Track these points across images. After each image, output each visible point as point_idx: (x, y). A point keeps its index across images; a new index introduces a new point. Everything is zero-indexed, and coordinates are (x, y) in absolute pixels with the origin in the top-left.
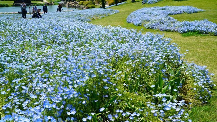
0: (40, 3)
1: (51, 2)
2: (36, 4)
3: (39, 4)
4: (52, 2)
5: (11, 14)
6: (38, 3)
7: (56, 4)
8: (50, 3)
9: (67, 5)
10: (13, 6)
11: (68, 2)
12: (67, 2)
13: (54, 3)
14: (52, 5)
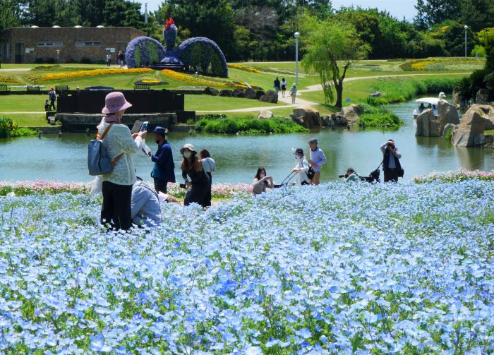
0: (249, 116)
1: (339, 105)
2: (215, 123)
3: (241, 123)
4: (346, 109)
5: (21, 192)
6: (238, 117)
7: (376, 118)
8: (326, 114)
9: (462, 130)
10: (44, 133)
11: (474, 108)
12: (464, 110)
13: (359, 110)
14: (341, 124)
